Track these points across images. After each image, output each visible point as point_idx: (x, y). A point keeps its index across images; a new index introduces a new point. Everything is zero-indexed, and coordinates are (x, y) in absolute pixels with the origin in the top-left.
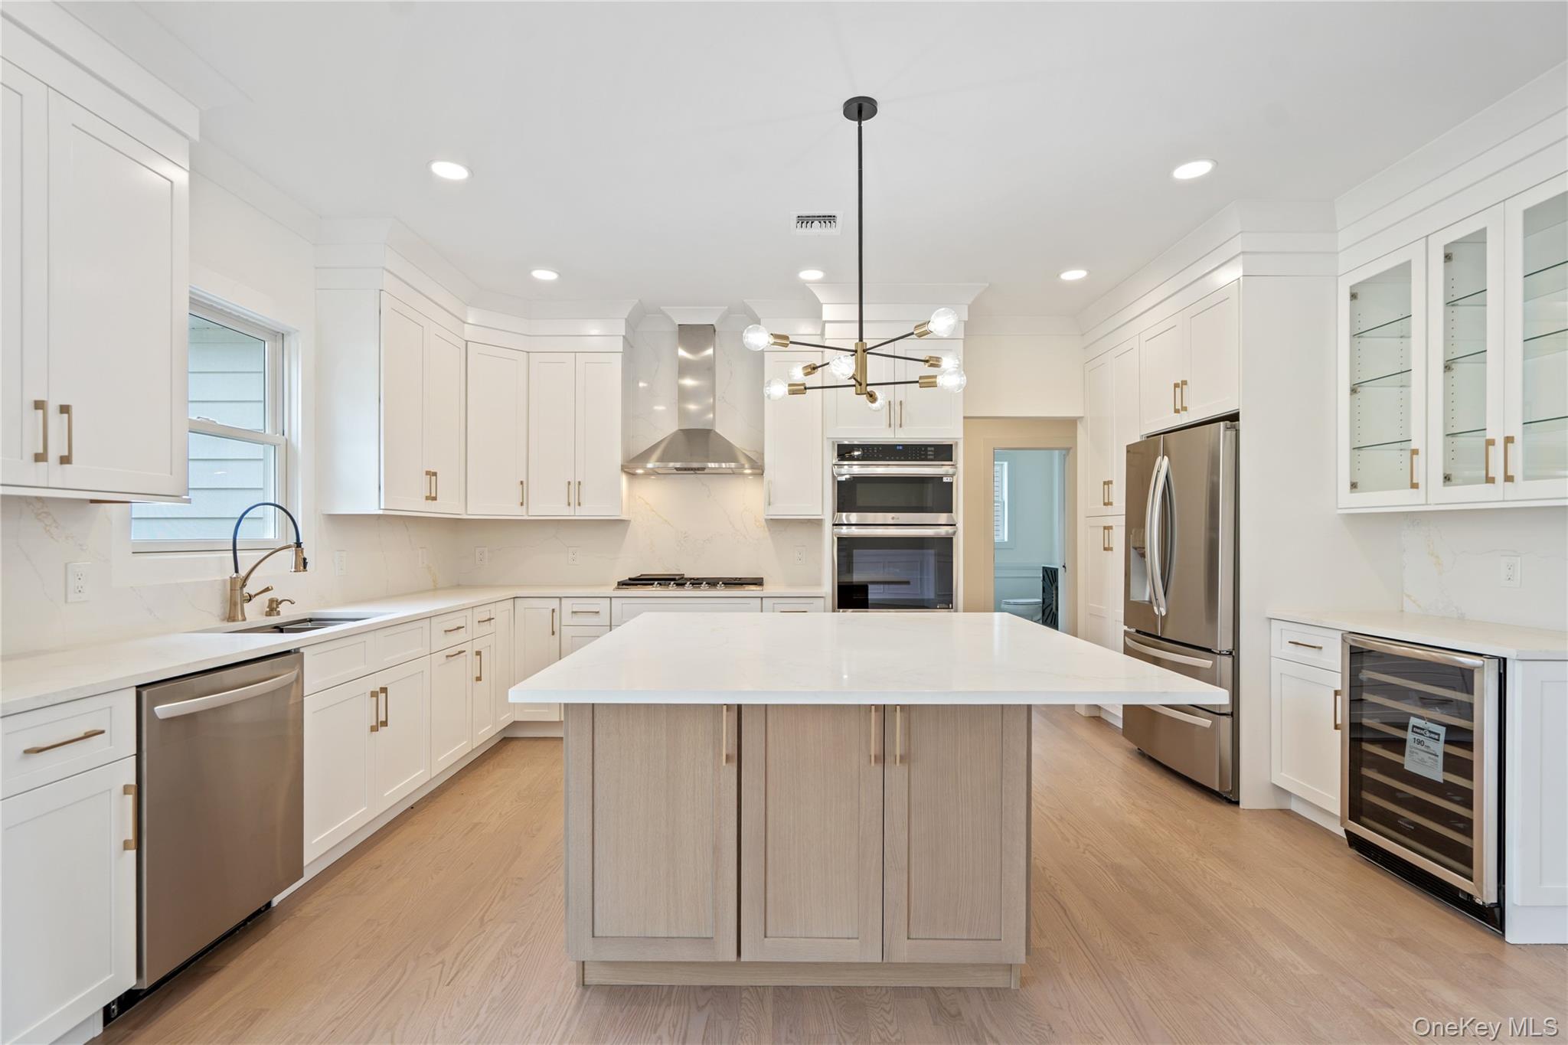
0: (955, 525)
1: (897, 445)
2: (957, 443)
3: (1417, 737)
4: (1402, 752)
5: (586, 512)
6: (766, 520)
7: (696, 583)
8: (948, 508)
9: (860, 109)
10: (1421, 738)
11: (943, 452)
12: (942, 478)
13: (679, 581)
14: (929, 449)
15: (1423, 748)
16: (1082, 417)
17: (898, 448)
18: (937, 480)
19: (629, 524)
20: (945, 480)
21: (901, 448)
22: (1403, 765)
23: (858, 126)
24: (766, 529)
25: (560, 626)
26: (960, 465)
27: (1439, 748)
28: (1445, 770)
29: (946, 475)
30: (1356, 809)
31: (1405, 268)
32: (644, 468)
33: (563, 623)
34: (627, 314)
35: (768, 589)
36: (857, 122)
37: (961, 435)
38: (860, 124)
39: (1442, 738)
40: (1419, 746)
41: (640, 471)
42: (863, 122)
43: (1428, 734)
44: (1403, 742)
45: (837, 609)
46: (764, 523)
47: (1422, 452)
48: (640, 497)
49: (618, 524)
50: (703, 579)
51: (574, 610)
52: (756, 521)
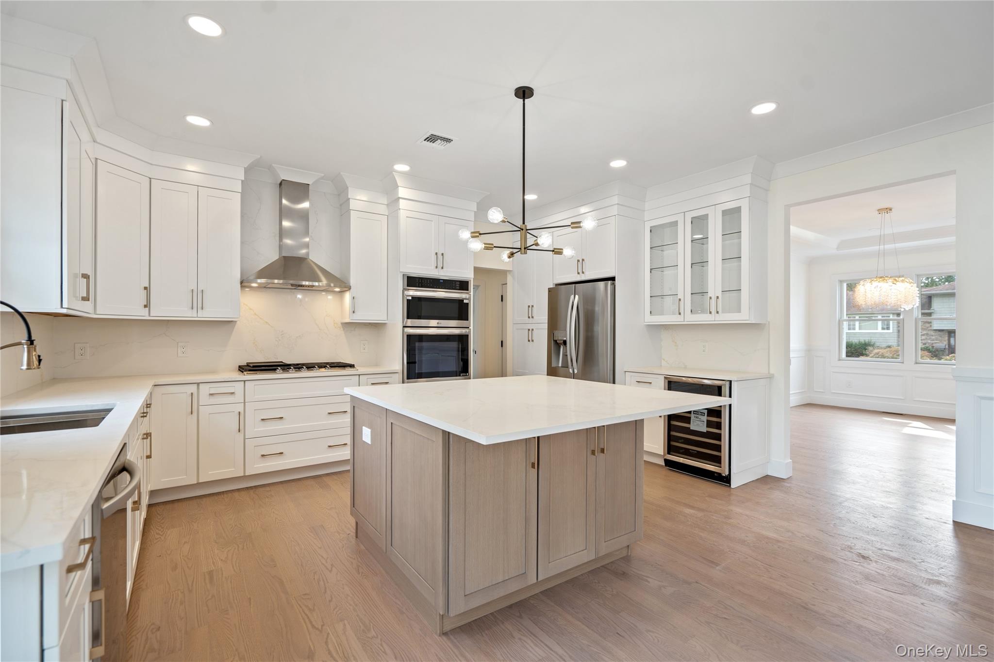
0: (469, 328)
1: (440, 279)
2: (470, 280)
3: (696, 415)
4: (689, 423)
5: (207, 314)
6: (342, 323)
7: (298, 367)
8: (466, 318)
9: (524, 93)
10: (697, 416)
11: (463, 285)
12: (463, 300)
13: (286, 367)
14: (457, 283)
15: (698, 419)
16: (511, 271)
17: (440, 281)
18: (460, 302)
19: (235, 324)
20: (465, 301)
21: (442, 281)
22: (690, 428)
23: (523, 102)
24: (342, 329)
25: (198, 405)
26: (472, 293)
27: (705, 418)
28: (707, 427)
29: (466, 299)
30: (670, 449)
31: (675, 223)
32: (256, 283)
33: (200, 404)
34: (247, 165)
35: (360, 370)
36: (522, 100)
37: (472, 276)
38: (524, 101)
39: (706, 414)
40: (697, 419)
41: (254, 285)
42: (526, 100)
43: (700, 414)
44: (690, 418)
45: (406, 380)
46: (340, 325)
47: (682, 300)
48: (244, 304)
49: (228, 324)
50: (303, 364)
51: (211, 393)
52: (334, 323)
